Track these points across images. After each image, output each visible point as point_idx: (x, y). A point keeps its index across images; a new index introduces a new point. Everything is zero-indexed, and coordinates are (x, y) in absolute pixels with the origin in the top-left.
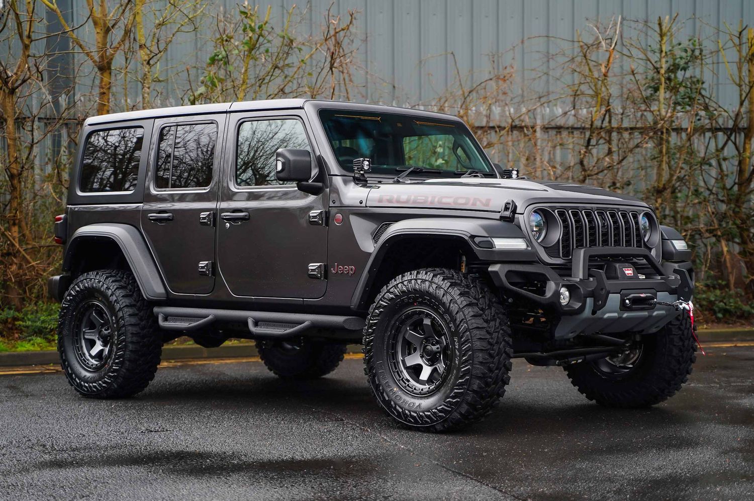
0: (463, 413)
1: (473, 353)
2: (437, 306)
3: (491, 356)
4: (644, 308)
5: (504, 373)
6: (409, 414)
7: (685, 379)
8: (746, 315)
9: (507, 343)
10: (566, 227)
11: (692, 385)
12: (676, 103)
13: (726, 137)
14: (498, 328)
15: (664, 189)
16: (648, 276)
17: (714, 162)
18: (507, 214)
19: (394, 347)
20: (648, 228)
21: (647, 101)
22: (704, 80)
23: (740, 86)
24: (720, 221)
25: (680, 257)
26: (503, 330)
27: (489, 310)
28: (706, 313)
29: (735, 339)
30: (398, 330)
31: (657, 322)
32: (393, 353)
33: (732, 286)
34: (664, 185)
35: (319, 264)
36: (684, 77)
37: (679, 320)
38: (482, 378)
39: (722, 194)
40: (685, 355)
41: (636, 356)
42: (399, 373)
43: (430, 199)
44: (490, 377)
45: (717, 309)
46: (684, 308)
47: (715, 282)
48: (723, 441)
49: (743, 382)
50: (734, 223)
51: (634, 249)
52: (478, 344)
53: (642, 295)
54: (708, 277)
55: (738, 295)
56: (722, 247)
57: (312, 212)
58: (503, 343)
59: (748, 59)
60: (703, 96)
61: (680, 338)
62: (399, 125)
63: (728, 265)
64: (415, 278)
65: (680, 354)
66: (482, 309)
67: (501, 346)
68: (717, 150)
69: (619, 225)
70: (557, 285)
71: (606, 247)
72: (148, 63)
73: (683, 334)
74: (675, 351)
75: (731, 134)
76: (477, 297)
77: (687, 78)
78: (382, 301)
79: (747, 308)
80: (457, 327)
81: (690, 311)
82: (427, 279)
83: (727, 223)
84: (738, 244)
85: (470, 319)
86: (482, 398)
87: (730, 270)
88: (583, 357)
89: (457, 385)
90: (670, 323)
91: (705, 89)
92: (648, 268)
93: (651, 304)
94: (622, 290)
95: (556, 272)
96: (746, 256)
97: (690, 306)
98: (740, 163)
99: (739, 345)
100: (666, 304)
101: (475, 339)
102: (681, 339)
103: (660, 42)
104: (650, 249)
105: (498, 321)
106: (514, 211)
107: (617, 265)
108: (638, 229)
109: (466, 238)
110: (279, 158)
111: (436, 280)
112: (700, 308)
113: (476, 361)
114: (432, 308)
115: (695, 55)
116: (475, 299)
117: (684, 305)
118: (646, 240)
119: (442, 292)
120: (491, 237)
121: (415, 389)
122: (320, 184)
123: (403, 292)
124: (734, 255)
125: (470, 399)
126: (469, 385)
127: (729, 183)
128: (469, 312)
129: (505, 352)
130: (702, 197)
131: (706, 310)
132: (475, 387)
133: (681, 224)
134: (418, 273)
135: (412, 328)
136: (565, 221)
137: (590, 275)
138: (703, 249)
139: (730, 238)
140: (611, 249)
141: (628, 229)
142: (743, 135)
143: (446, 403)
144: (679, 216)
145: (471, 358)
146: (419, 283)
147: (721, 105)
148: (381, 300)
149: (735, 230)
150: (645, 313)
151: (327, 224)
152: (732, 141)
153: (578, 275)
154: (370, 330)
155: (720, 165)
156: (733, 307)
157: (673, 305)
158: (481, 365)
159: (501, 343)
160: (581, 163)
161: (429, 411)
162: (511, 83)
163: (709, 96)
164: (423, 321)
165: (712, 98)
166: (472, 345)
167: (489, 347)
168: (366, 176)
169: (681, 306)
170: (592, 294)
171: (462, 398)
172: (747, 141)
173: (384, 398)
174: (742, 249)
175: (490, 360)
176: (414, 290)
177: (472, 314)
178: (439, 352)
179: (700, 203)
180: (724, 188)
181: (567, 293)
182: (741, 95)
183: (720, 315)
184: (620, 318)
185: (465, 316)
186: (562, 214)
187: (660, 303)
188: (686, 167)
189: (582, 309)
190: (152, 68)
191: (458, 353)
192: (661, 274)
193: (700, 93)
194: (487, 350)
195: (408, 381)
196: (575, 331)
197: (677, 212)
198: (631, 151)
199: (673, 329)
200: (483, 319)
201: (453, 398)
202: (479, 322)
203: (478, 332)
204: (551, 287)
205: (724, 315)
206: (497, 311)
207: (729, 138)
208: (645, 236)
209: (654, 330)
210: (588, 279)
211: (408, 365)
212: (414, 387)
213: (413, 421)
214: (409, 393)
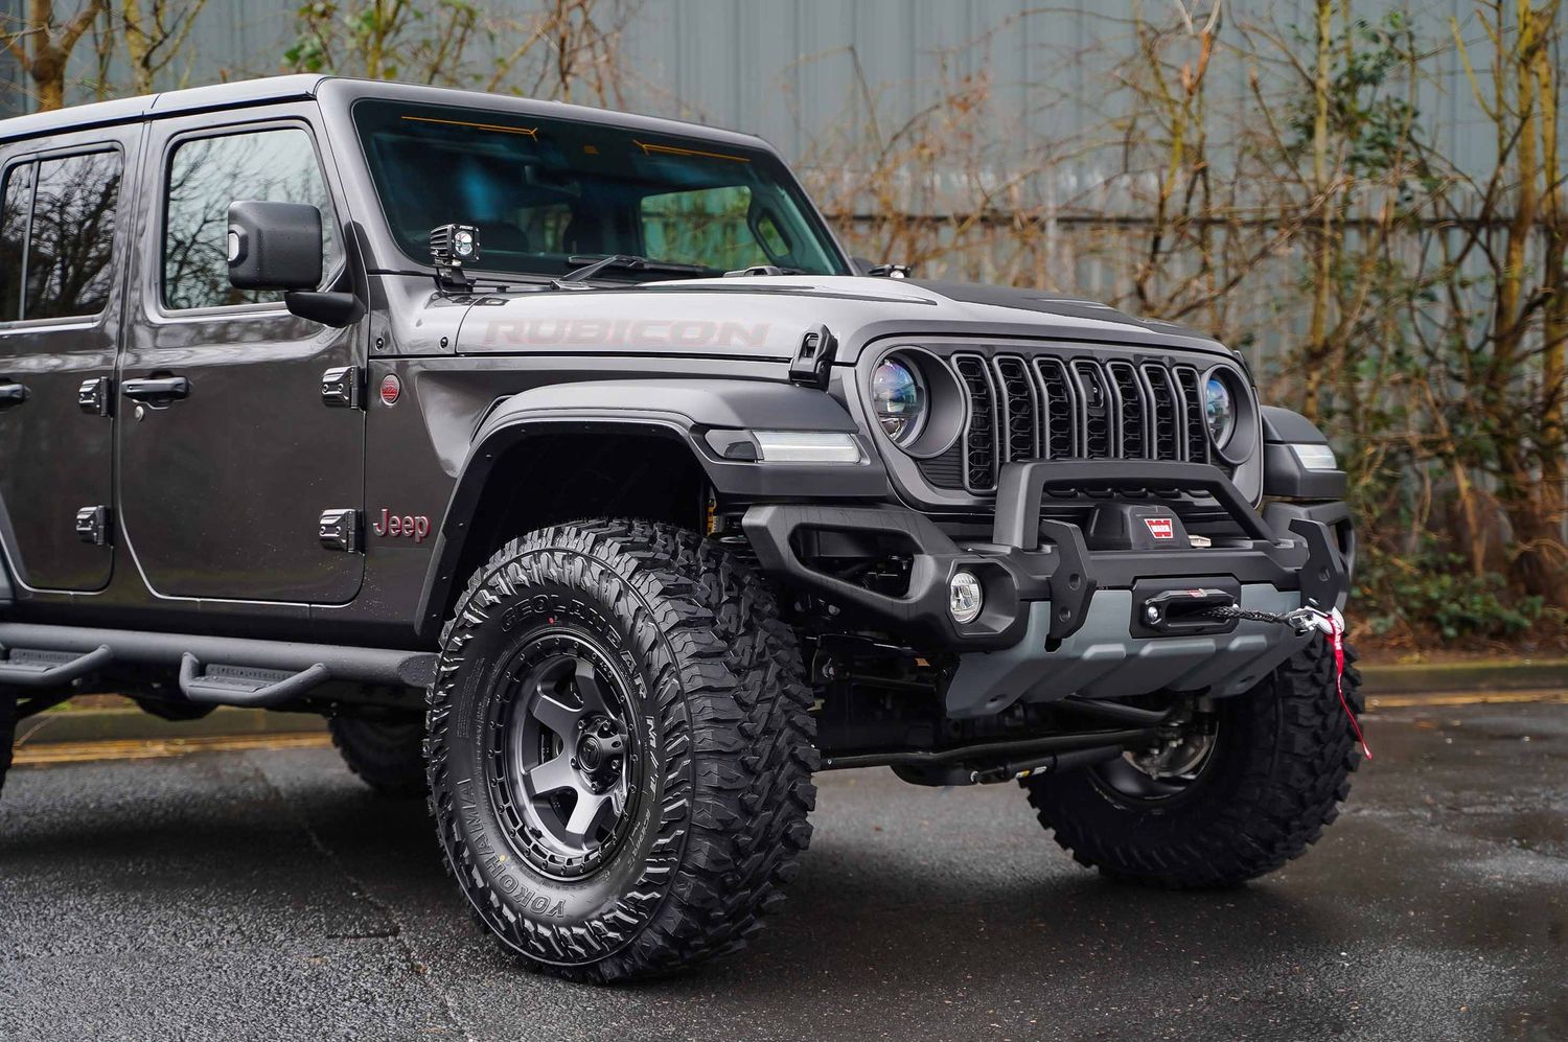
0: (671, 931)
1: (694, 763)
2: (604, 626)
3: (748, 769)
4: (1203, 628)
5: (788, 818)
6: (532, 929)
7: (1329, 814)
8: (1509, 630)
9: (802, 731)
10: (982, 402)
11: (1365, 813)
12: (1355, 159)
13: (1469, 236)
14: (772, 689)
15: (1327, 349)
16: (1219, 541)
17: (1441, 292)
18: (808, 364)
19: (502, 739)
20: (1226, 412)
21: (1293, 154)
22: (1419, 109)
23: (1498, 119)
24: (1452, 422)
25: (1316, 490)
26: (786, 693)
27: (747, 638)
28: (1421, 626)
29: (1483, 685)
30: (513, 693)
31: (1242, 668)
32: (498, 758)
33: (1479, 566)
34: (1326, 341)
35: (343, 511)
36: (1372, 99)
37: (1312, 658)
38: (722, 831)
39: (1457, 363)
40: (1328, 751)
41: (1201, 751)
42: (515, 815)
43: (611, 332)
44: (747, 831)
45: (1443, 618)
46: (1318, 628)
47: (1441, 558)
48: (1417, 1017)
49: (1494, 804)
50: (1485, 427)
51: (1182, 467)
52: (706, 737)
53: (1195, 594)
54: (1428, 547)
55: (1492, 587)
56: (1456, 479)
57: (329, 371)
58: (787, 732)
59: (1517, 60)
60: (1417, 146)
61: (1316, 707)
62: (590, 150)
63: (1471, 519)
64: (549, 546)
65: (1317, 749)
66: (726, 636)
67: (781, 742)
68: (1447, 264)
69: (1139, 401)
70: (942, 565)
71: (1102, 460)
72: (146, 63)
73: (1323, 696)
74: (1302, 741)
75: (1477, 230)
76: (714, 600)
77: (1380, 104)
78: (470, 612)
79: (1511, 615)
80: (654, 685)
81: (1332, 636)
82: (579, 550)
83: (1470, 427)
84: (1494, 472)
85: (688, 663)
86: (726, 890)
87: (1473, 529)
88: (1049, 759)
89: (653, 855)
90: (1286, 665)
91: (1420, 129)
92: (1223, 518)
93: (1223, 618)
94: (1136, 578)
95: (944, 530)
96: (1510, 498)
97: (1333, 621)
98: (1499, 289)
99: (1494, 698)
100: (1267, 618)
101: (700, 721)
102: (1318, 710)
103: (1317, 16)
104: (1231, 469)
105: (774, 668)
106: (828, 358)
107: (1128, 510)
108: (1195, 412)
109: (682, 432)
110: (235, 227)
111: (602, 552)
112: (1407, 617)
113: (703, 784)
114: (594, 632)
115: (1400, 50)
116: (707, 606)
117: (1317, 620)
118: (1220, 445)
119: (613, 588)
120: (752, 429)
121: (552, 858)
122: (348, 297)
123: (520, 586)
124: (1485, 497)
125: (687, 895)
126: (685, 856)
127: (1473, 338)
128: (685, 644)
129: (793, 757)
130: (1410, 366)
131: (1420, 620)
132: (701, 860)
133: (1366, 428)
134: (559, 532)
135: (551, 686)
136: (979, 386)
137: (1044, 539)
138: (1416, 486)
139: (1474, 458)
140: (1118, 467)
141: (1165, 411)
142: (1504, 233)
143: (624, 902)
144: (1361, 411)
145: (691, 775)
146: (559, 561)
147: (1458, 166)
148: (467, 608)
149: (1488, 444)
150: (1207, 644)
151: (364, 403)
152: (1480, 243)
153: (1011, 537)
154: (441, 693)
155: (1453, 298)
156: (1480, 614)
157: (1286, 621)
158: (715, 797)
159: (781, 732)
160: (1140, 292)
161: (582, 926)
162: (980, 112)
163: (1428, 144)
164: (573, 667)
165: (1437, 150)
166: (692, 737)
167: (742, 743)
168: (469, 274)
169: (1308, 623)
170: (1047, 592)
171: (666, 889)
172: (1515, 245)
173: (474, 882)
174: (1502, 485)
175: (745, 781)
176: (546, 580)
177: (692, 649)
178: (619, 756)
179: (1407, 381)
180: (1462, 348)
181: (975, 589)
182: (1501, 140)
183: (1451, 632)
184: (1131, 657)
185: (673, 654)
186: (970, 367)
187: (1246, 616)
188: (1376, 301)
189: (1016, 634)
190: (157, 75)
191: (656, 763)
192: (1254, 534)
193: (1410, 139)
194: (736, 753)
195: (538, 835)
196: (1003, 696)
197: (1356, 403)
198: (1251, 264)
199: (1296, 684)
200: (727, 663)
201: (643, 888)
202: (717, 673)
203: (708, 703)
204: (925, 572)
205: (1460, 630)
206: (772, 640)
207: (1474, 239)
208: (1218, 433)
209: (1238, 687)
210: (1039, 548)
211: (539, 791)
212: (549, 853)
213: (543, 950)
214: (538, 870)
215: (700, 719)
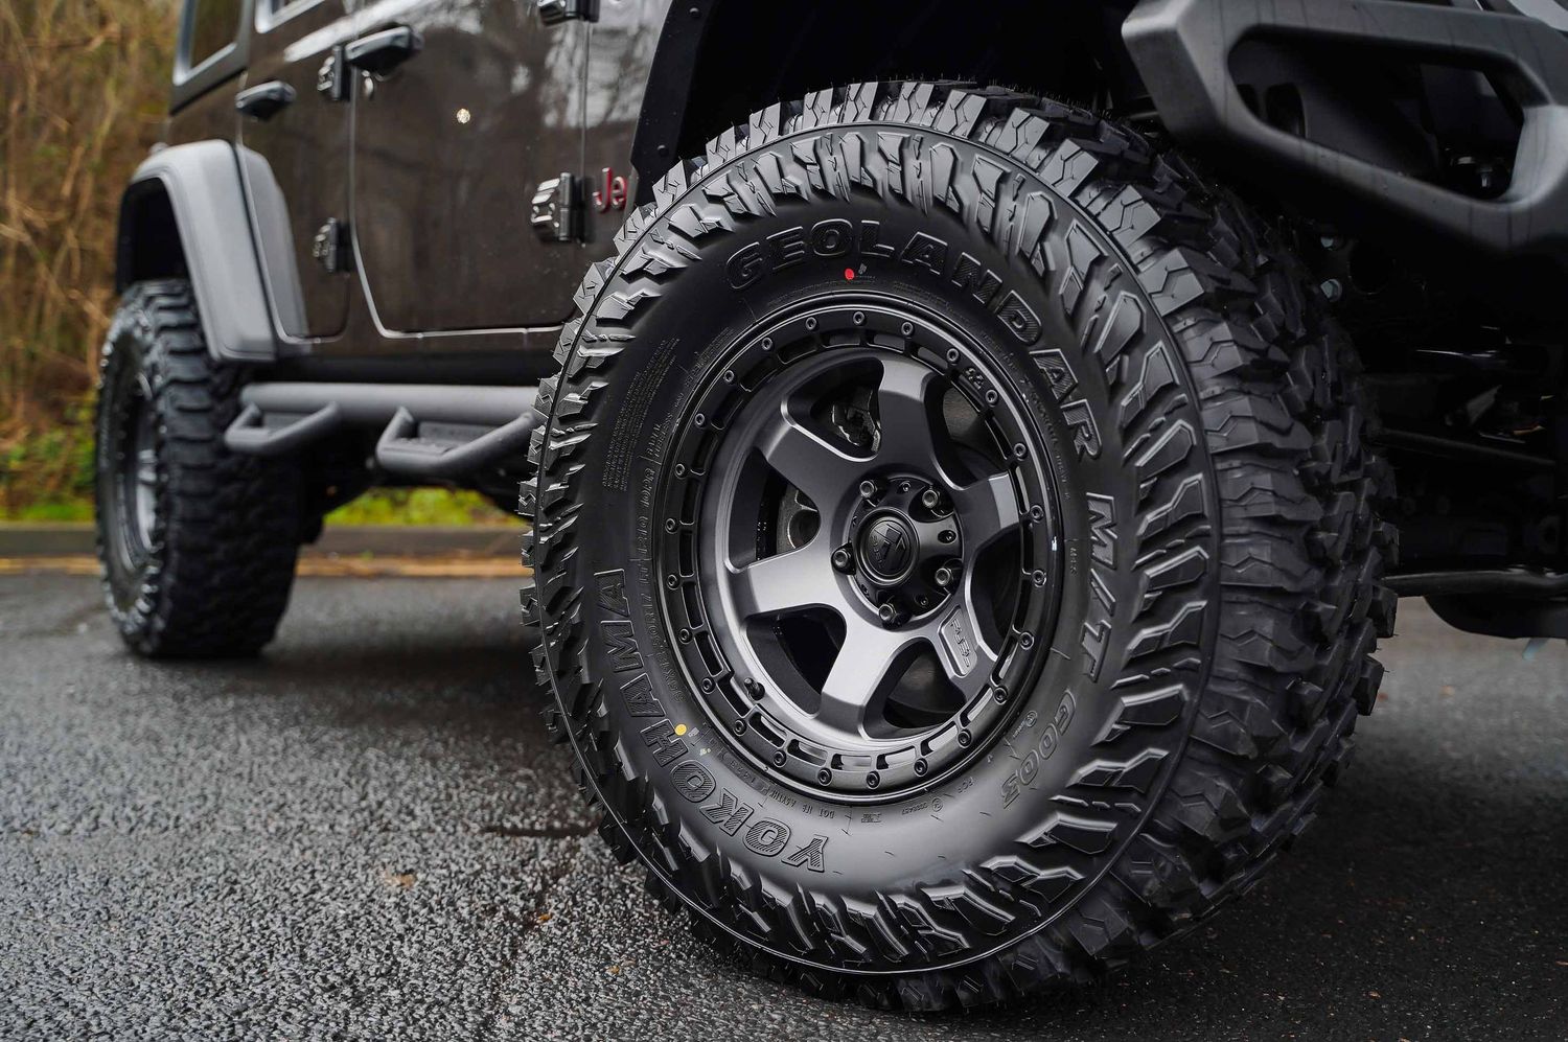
0: (1093, 949)
1: (1215, 612)
2: (997, 292)
6: (747, 884)
19: (690, 500)
32: (681, 534)
35: (558, 180)
42: (707, 648)
64: (864, 118)
78: (657, 244)
80: (1121, 433)
82: (943, 127)
85: (1217, 387)
89: (1078, 789)
101: (1238, 520)
111: (1000, 135)
114: (961, 305)
121: (792, 745)
123: (785, 198)
125: (1153, 884)
126: (1161, 802)
132: (1200, 817)
134: (887, 93)
143: (986, 872)
145: (1195, 634)
146: (893, 151)
148: (650, 234)
154: (573, 397)
158: (1254, 687)
161: (870, 899)
164: (878, 373)
166: (1220, 553)
171: (1098, 865)
176: (856, 187)
177: (1231, 357)
178: (952, 560)
185: (1185, 364)
191: (1104, 592)
195: (758, 693)
201: (1040, 854)
203: (1262, 480)
211: (764, 606)
212: (788, 738)
213: (766, 928)
214: (762, 766)
215: (1238, 513)
